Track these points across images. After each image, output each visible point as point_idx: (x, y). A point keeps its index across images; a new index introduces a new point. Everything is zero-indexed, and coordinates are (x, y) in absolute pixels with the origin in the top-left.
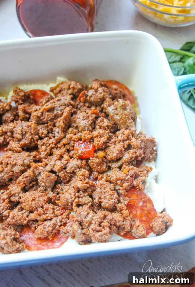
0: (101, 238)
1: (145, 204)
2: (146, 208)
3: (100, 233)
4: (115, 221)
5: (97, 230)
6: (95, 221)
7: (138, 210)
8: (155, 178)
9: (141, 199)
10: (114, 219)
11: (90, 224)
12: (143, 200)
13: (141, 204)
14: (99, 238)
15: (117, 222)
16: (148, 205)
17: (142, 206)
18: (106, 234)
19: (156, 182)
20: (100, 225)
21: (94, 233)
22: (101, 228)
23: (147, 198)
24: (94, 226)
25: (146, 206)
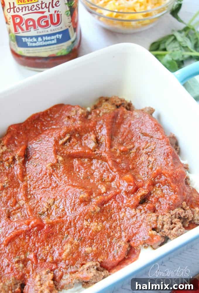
0: (177, 232)
3: (174, 229)
4: (179, 214)
5: (172, 228)
6: (167, 221)
10: (177, 213)
11: (163, 225)
14: (176, 233)
15: (181, 214)
18: (180, 228)
20: (172, 223)
21: (170, 231)
22: (173, 225)
24: (167, 226)
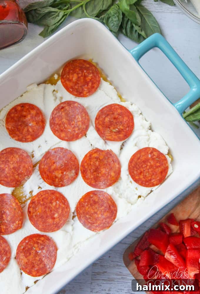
1: (152, 155)
2: (155, 157)
7: (150, 161)
8: (150, 128)
9: (148, 153)
12: (149, 152)
13: (150, 156)
16: (155, 153)
17: (152, 157)
19: (152, 131)
23: (151, 149)
25: (154, 155)
